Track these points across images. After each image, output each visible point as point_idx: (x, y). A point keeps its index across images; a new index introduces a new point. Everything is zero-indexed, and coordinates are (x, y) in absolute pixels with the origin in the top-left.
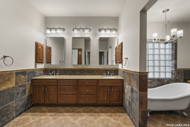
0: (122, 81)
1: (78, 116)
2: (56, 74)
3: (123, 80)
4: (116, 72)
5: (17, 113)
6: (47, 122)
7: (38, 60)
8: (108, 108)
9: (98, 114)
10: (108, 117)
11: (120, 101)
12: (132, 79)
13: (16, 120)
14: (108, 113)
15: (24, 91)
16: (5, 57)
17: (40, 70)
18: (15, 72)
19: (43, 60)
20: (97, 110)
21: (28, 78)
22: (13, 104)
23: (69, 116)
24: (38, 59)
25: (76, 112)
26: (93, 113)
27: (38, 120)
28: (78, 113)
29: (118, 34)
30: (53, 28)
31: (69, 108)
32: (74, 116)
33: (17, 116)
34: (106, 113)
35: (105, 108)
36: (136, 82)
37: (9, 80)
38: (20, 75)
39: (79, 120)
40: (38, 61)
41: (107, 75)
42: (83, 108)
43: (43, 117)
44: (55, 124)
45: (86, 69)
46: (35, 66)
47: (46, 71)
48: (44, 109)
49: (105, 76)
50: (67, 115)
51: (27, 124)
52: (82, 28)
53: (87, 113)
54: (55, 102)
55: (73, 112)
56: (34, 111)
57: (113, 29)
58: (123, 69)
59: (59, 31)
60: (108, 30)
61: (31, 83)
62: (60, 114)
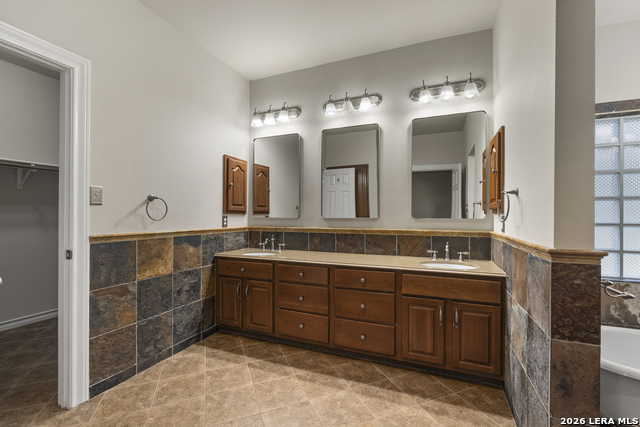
0: (499, 285)
1: (324, 384)
2: (276, 248)
3: (503, 280)
4: (481, 246)
5: (177, 342)
6: (236, 380)
7: (231, 205)
8: (438, 381)
9: (392, 392)
10: (429, 416)
11: (489, 364)
12: (530, 280)
13: (174, 358)
14: (432, 397)
15: (195, 288)
16: (151, 199)
17: (237, 232)
18: (172, 236)
19: (245, 205)
20: (391, 380)
21: (205, 253)
22: (168, 316)
23: (299, 377)
24: (230, 203)
25: (322, 372)
26: (375, 385)
27: (218, 371)
28: (327, 377)
29: (491, 98)
30: (269, 112)
31: (304, 352)
32: (312, 381)
33: (177, 350)
34: (424, 395)
35: (424, 378)
36: (541, 291)
37: (159, 255)
38: (184, 246)
39: (324, 397)
40: (231, 207)
41: (442, 255)
42: (348, 364)
43: (232, 365)
44: (254, 392)
45: (365, 231)
46: (223, 221)
47: (253, 237)
48: (241, 343)
49: (434, 260)
50: (294, 374)
51: (193, 375)
52: (349, 95)
53: (357, 381)
54: (268, 329)
55: (313, 368)
56: (217, 347)
57: (466, 81)
58: (506, 234)
59: (284, 117)
60: (445, 87)
61: (213, 267)
62: (277, 367)
